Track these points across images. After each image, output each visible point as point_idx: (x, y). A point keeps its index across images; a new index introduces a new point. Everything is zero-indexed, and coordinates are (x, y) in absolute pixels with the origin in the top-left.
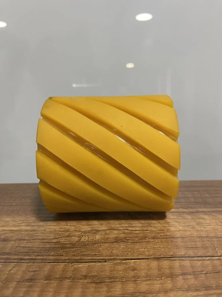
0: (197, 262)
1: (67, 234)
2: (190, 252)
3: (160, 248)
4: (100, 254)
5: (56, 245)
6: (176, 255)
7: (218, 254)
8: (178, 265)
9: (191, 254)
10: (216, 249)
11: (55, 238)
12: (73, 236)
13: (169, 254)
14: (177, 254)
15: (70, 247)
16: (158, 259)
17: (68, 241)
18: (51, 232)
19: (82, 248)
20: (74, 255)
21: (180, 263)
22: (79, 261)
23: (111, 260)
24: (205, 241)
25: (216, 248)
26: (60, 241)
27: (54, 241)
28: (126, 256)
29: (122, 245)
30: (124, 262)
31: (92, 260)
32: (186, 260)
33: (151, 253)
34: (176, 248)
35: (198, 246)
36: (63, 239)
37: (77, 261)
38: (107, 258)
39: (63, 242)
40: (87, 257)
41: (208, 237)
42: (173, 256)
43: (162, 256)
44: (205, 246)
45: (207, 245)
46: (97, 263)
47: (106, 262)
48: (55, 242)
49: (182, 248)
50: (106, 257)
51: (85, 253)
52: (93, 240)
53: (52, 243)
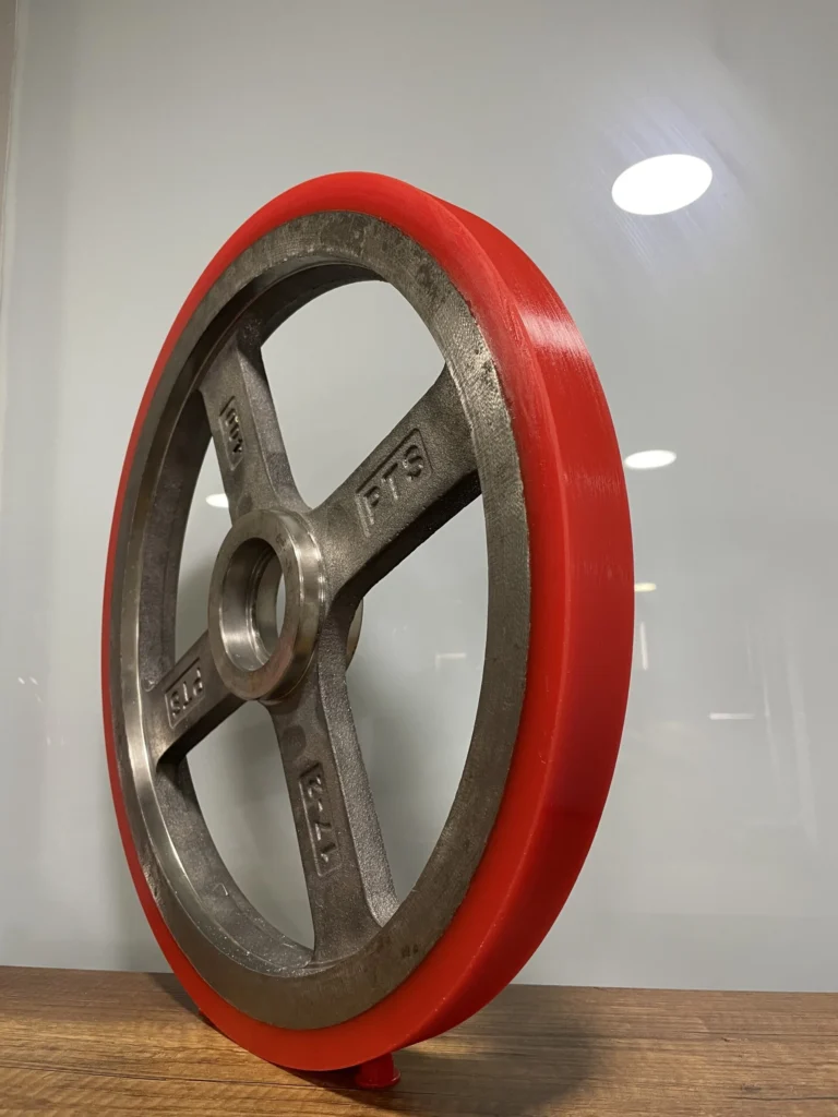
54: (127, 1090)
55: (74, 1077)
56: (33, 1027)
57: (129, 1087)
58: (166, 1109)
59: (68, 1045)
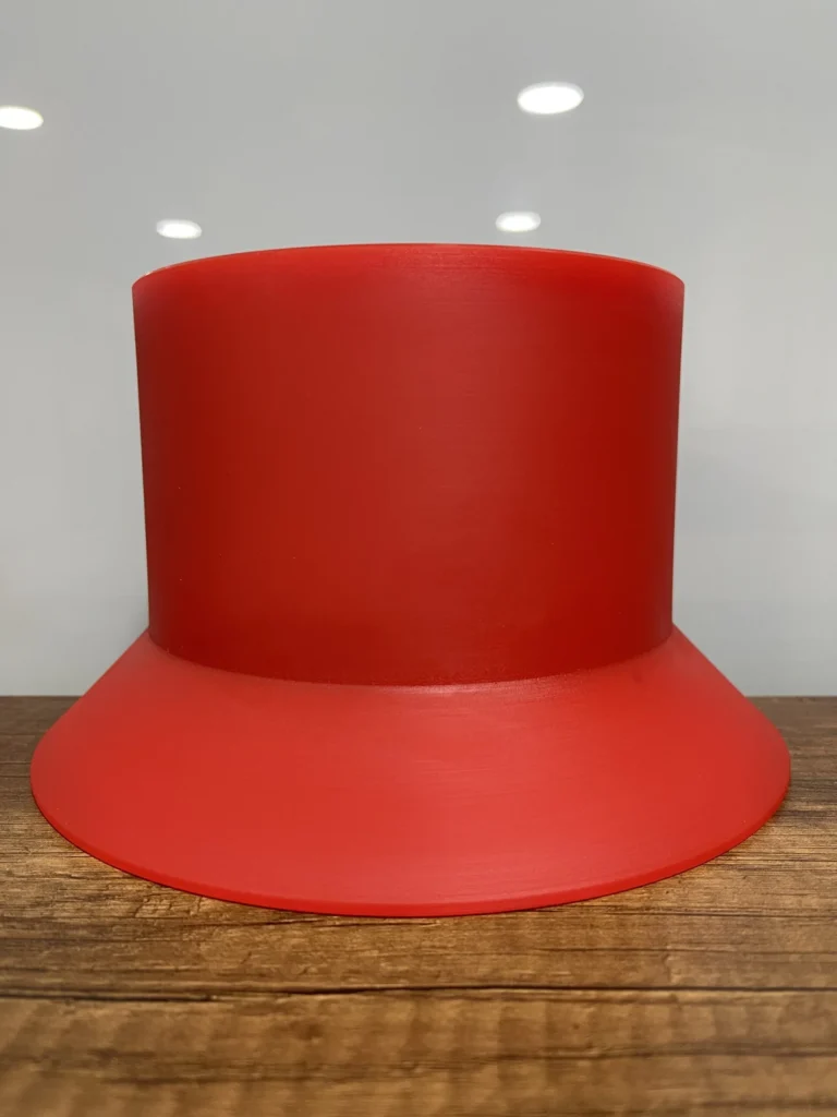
0: (577, 1008)
1: (92, 887)
2: (558, 970)
3: (441, 951)
4: (195, 967)
5: (33, 929)
6: (501, 979)
7: (669, 978)
8: (498, 1018)
9: (559, 975)
10: (670, 959)
11: (39, 904)
12: (113, 899)
13: (474, 975)
14: (506, 973)
15: (84, 941)
16: (421, 992)
17: (83, 917)
18: (29, 880)
19: (129, 945)
20: (91, 971)
21: (505, 1009)
22: (101, 995)
23: (230, 991)
24: (634, 925)
25: (668, 955)
26: (55, 915)
27: (29, 914)
28: (296, 979)
29: (294, 936)
30: (281, 1001)
31: (158, 991)
32: (531, 1000)
33: (401, 968)
34: (508, 949)
35: (599, 946)
36: (69, 906)
37: (94, 996)
38: (218, 984)
39: (64, 918)
40: (139, 979)
41: (648, 909)
42: (486, 981)
43: (442, 982)
44: (624, 947)
45: (635, 944)
46: (170, 1003)
47: (207, 1000)
48: (32, 920)
49: (532, 952)
50: (214, 980)
51: (137, 964)
52: (188, 912)
53: (22, 920)
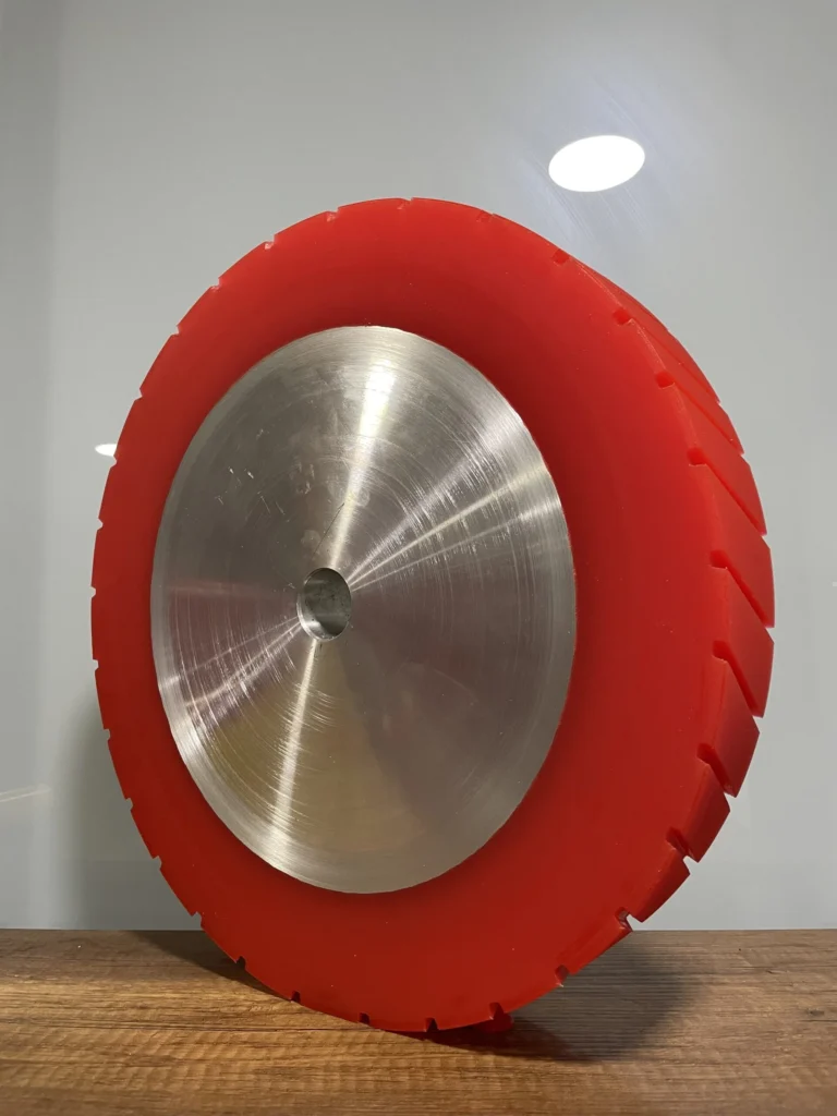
54: (245, 1043)
55: (182, 1033)
56: (107, 988)
57: (245, 1039)
58: (294, 1057)
59: (157, 1004)
